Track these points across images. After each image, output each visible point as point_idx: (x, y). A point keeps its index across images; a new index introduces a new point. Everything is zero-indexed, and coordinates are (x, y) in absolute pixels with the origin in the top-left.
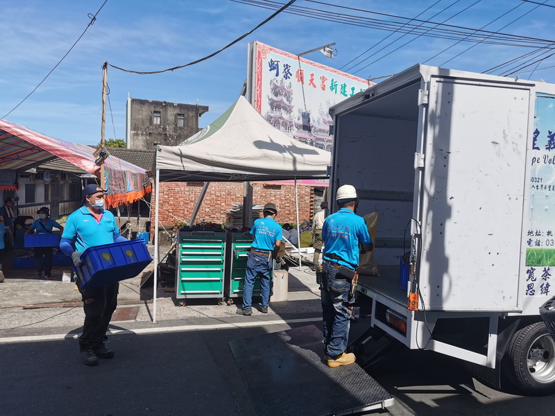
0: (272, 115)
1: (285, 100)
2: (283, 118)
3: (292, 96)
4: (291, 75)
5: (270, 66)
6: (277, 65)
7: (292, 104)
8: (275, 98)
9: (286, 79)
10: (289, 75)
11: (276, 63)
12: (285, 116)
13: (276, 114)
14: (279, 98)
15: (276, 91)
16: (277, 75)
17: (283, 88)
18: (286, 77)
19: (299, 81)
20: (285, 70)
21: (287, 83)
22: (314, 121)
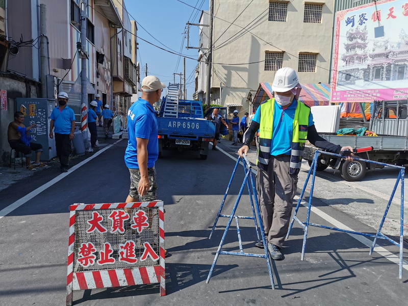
0: (348, 55)
1: (359, 41)
2: (357, 55)
3: (367, 35)
4: (366, 20)
5: (346, 22)
6: (353, 19)
7: (367, 41)
8: (350, 43)
9: (361, 25)
10: (364, 21)
11: (352, 18)
12: (359, 52)
13: (352, 53)
14: (354, 41)
15: (351, 37)
16: (352, 26)
17: (358, 33)
18: (361, 24)
19: (374, 21)
20: (360, 19)
21: (361, 28)
22: (392, 47)
